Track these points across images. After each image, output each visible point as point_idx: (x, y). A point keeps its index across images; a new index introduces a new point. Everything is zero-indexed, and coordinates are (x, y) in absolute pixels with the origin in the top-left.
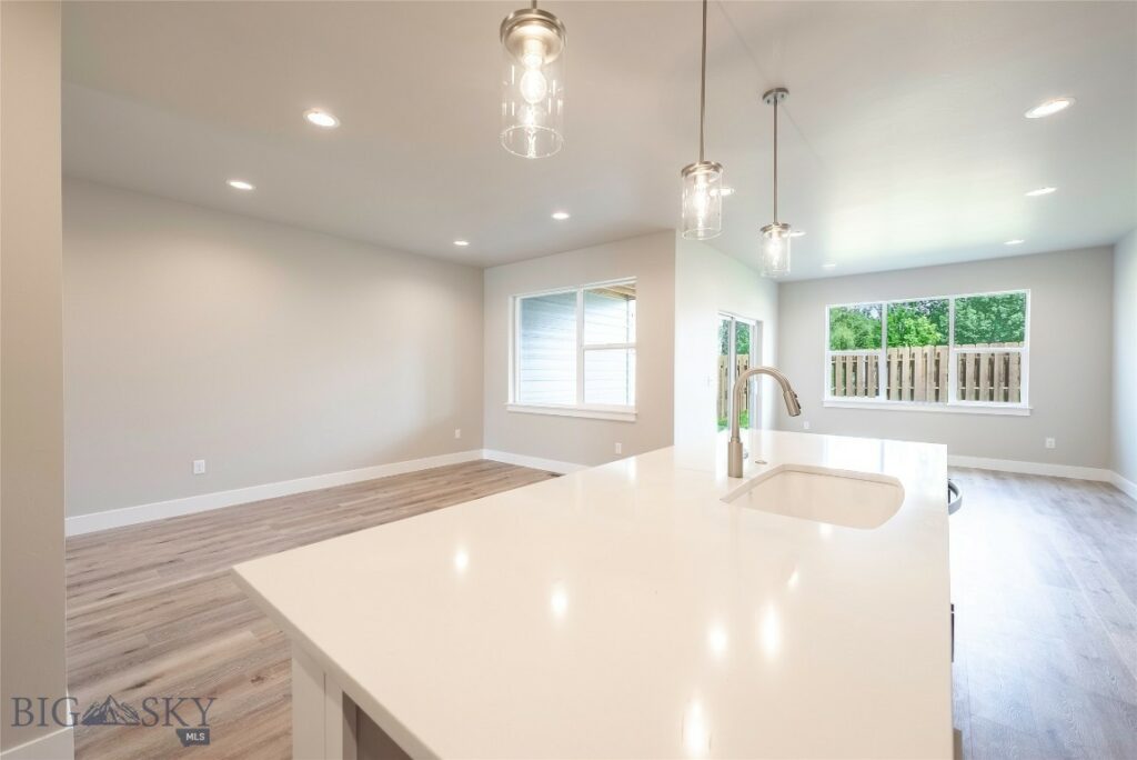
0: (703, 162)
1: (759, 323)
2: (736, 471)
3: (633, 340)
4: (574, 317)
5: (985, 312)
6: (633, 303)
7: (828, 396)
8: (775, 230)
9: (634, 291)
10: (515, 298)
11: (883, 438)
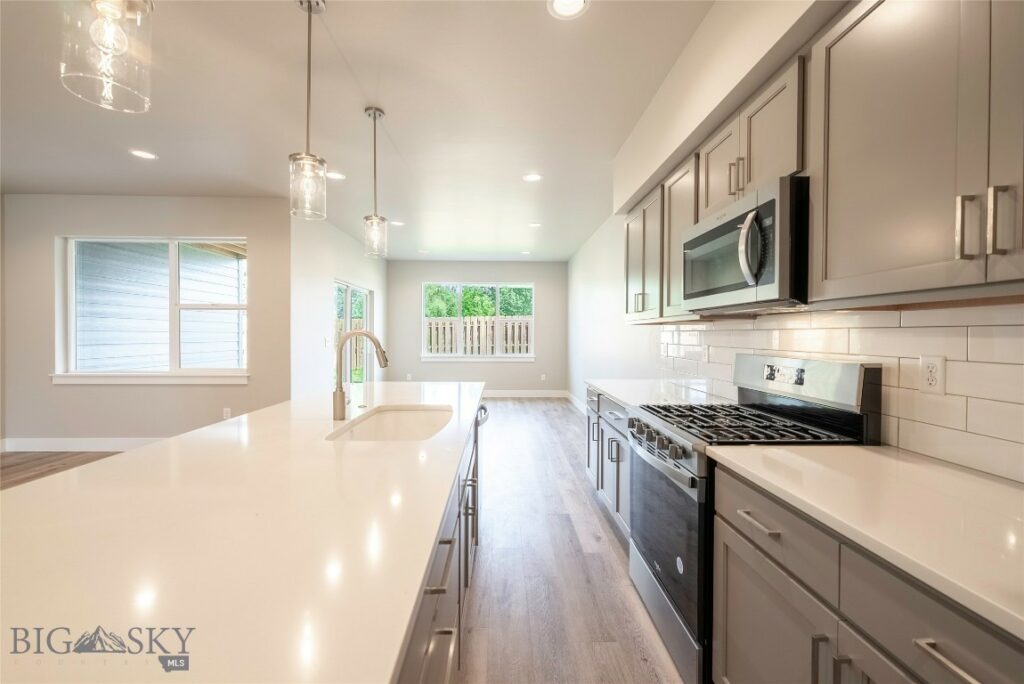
0: (308, 153)
1: (371, 292)
2: (340, 414)
3: (244, 300)
4: (166, 271)
5: (520, 295)
6: (244, 263)
7: (425, 354)
8: (375, 220)
9: (245, 250)
10: (66, 240)
11: (459, 380)
